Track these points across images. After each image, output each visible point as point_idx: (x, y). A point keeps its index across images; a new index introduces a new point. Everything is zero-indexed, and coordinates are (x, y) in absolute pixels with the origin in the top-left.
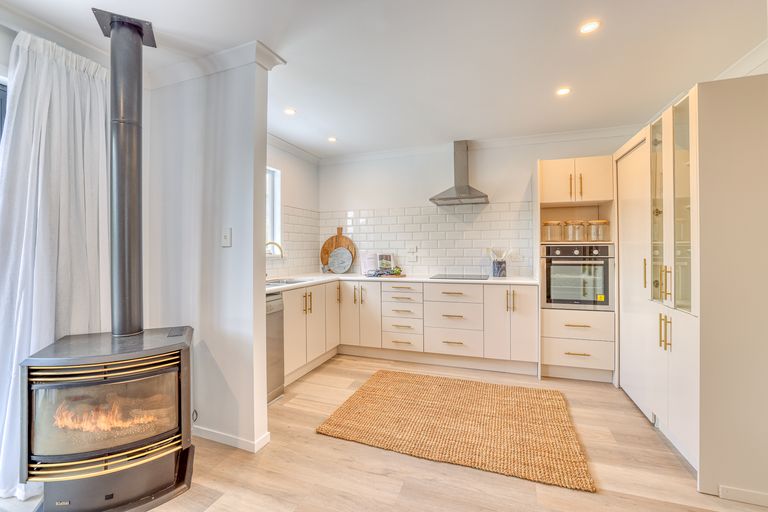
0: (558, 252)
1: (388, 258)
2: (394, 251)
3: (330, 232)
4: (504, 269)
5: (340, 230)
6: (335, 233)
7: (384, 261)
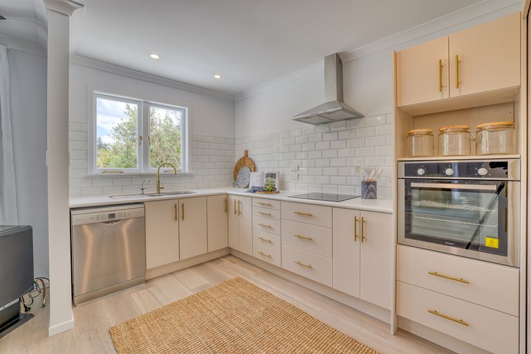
0: (421, 172)
1: (273, 176)
2: (281, 171)
3: (239, 155)
4: (374, 191)
5: (246, 152)
6: (243, 155)
7: (269, 179)
